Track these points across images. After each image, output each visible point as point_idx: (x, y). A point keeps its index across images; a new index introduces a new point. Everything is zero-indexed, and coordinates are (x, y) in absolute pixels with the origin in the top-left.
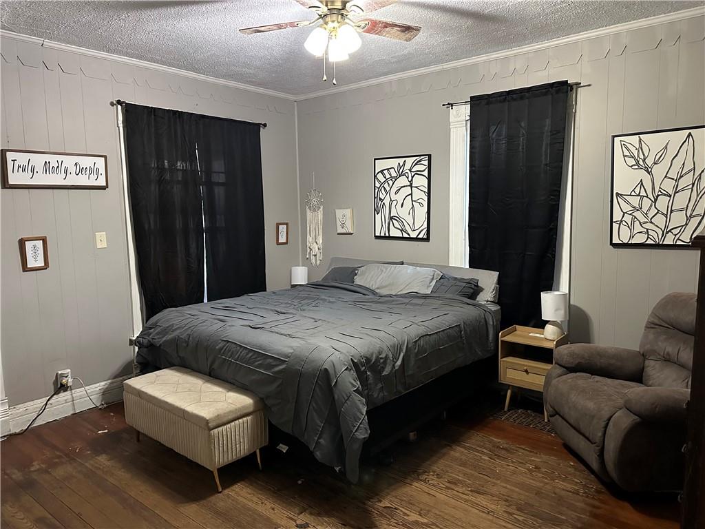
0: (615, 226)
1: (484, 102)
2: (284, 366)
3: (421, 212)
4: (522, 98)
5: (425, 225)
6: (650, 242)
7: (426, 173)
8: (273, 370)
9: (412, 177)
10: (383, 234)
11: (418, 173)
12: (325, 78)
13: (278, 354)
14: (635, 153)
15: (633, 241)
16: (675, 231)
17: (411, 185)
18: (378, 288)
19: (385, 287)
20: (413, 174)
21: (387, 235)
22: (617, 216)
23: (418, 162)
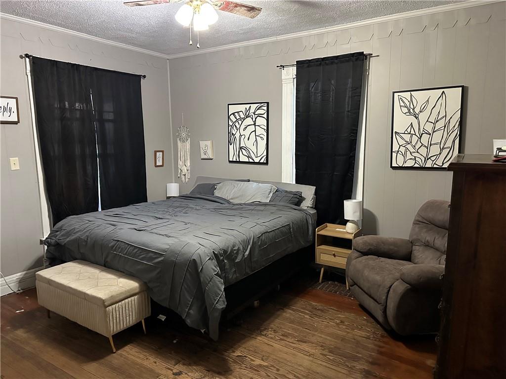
0: (394, 155)
1: (306, 65)
2: (162, 258)
3: (262, 144)
4: (332, 63)
5: (265, 153)
6: (416, 165)
7: (265, 116)
8: (154, 262)
9: (256, 119)
10: (234, 160)
11: (260, 115)
12: (191, 43)
13: (156, 250)
14: (408, 104)
15: (406, 165)
16: (433, 158)
17: (255, 124)
18: (231, 199)
19: (237, 198)
20: (256, 116)
21: (238, 160)
22: (395, 148)
23: (260, 107)
